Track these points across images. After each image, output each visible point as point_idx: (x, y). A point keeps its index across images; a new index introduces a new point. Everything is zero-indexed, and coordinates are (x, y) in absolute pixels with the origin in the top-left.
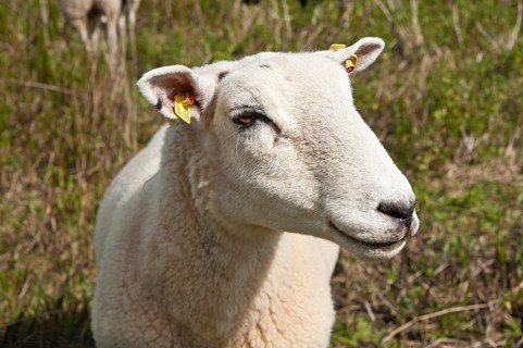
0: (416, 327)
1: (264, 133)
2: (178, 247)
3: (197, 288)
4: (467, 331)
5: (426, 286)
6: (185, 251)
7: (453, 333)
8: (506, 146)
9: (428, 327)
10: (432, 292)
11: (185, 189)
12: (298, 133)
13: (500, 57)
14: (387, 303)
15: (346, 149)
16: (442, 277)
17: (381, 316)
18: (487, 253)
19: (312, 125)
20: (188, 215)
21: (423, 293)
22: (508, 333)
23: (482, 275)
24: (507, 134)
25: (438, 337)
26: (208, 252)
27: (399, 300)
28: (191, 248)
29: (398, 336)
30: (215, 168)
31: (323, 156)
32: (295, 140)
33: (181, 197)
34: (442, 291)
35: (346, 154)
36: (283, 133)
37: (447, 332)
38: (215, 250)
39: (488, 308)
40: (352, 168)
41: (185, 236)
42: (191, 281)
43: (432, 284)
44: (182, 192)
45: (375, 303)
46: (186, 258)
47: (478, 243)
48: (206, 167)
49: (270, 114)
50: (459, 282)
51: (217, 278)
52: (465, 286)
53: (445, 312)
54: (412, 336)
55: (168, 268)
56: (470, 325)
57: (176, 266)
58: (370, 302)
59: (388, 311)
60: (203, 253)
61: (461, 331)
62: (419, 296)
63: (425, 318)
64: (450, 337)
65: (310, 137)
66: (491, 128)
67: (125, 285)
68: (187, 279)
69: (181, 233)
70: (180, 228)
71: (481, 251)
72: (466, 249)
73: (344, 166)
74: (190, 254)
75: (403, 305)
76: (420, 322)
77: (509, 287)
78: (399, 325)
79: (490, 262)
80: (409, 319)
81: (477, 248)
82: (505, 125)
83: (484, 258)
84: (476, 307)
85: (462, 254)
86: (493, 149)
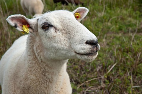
0: (85, 84)
1: (52, 30)
2: (34, 76)
3: (41, 88)
4: (97, 84)
5: (86, 74)
6: (37, 77)
7: (94, 85)
8: (103, 39)
9: (88, 84)
10: (88, 75)
11: (35, 56)
12: (61, 28)
13: (100, 18)
14: (77, 79)
15: (75, 29)
16: (90, 71)
17: (76, 82)
18: (100, 65)
19: (65, 25)
20: (37, 65)
21: (86, 76)
22: (106, 84)
23: (99, 70)
24: (103, 36)
25: (90, 86)
26: (44, 76)
27: (80, 78)
28: (38, 76)
29: (80, 87)
30: (41, 45)
31: (69, 33)
32: (61, 30)
33: (34, 59)
34: (90, 75)
35: (76, 30)
36: (57, 29)
37: (92, 85)
38: (47, 74)
39: (101, 78)
40: (78, 33)
41: (36, 72)
42: (39, 86)
43: (88, 73)
44: (34, 58)
45: (75, 79)
46: (37, 79)
47: (98, 62)
48: (39, 46)
49: (53, 24)
50: (94, 72)
51: (48, 83)
52: (96, 73)
53: (91, 80)
54: (84, 86)
55: (31, 83)
56: (97, 83)
57: (34, 82)
58: (73, 79)
59: (78, 81)
60: (43, 76)
61: (95, 84)
62: (85, 77)
63: (87, 82)
64: (93, 86)
65: (65, 29)
66: (99, 35)
67: (15, 91)
68: (38, 86)
69: (35, 71)
70: (35, 69)
71: (99, 64)
72: (95, 64)
73: (75, 33)
74: (38, 78)
75: (81, 79)
76: (86, 83)
77: (106, 72)
78: (80, 84)
79: (101, 67)
80: (83, 82)
81: (98, 64)
82: (102, 34)
83: (100, 66)
84: (99, 78)
85: (95, 65)
86: (100, 40)
